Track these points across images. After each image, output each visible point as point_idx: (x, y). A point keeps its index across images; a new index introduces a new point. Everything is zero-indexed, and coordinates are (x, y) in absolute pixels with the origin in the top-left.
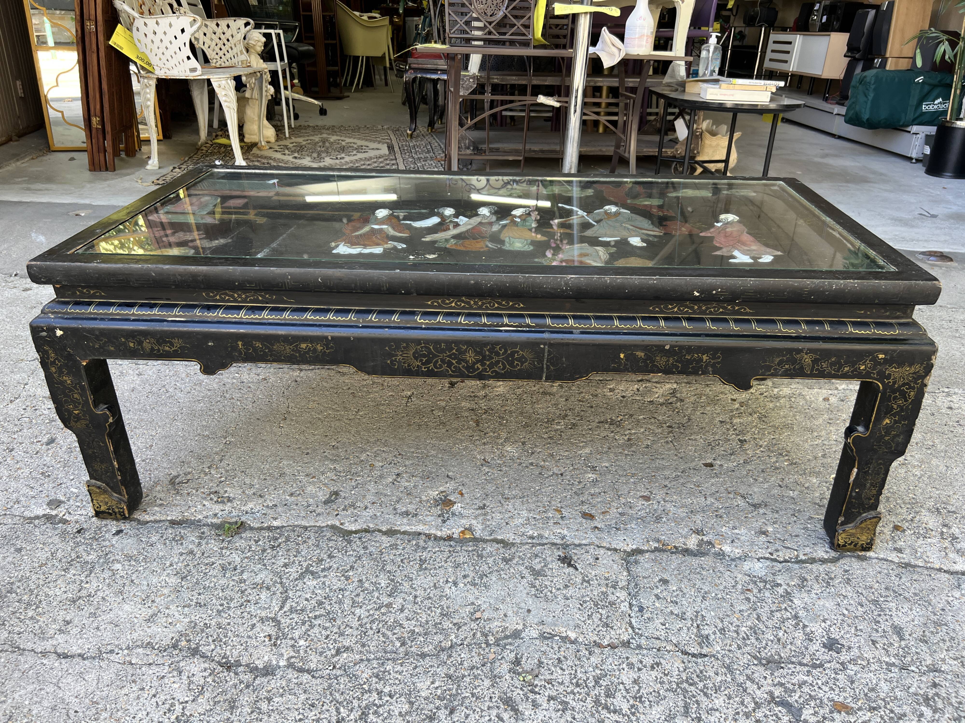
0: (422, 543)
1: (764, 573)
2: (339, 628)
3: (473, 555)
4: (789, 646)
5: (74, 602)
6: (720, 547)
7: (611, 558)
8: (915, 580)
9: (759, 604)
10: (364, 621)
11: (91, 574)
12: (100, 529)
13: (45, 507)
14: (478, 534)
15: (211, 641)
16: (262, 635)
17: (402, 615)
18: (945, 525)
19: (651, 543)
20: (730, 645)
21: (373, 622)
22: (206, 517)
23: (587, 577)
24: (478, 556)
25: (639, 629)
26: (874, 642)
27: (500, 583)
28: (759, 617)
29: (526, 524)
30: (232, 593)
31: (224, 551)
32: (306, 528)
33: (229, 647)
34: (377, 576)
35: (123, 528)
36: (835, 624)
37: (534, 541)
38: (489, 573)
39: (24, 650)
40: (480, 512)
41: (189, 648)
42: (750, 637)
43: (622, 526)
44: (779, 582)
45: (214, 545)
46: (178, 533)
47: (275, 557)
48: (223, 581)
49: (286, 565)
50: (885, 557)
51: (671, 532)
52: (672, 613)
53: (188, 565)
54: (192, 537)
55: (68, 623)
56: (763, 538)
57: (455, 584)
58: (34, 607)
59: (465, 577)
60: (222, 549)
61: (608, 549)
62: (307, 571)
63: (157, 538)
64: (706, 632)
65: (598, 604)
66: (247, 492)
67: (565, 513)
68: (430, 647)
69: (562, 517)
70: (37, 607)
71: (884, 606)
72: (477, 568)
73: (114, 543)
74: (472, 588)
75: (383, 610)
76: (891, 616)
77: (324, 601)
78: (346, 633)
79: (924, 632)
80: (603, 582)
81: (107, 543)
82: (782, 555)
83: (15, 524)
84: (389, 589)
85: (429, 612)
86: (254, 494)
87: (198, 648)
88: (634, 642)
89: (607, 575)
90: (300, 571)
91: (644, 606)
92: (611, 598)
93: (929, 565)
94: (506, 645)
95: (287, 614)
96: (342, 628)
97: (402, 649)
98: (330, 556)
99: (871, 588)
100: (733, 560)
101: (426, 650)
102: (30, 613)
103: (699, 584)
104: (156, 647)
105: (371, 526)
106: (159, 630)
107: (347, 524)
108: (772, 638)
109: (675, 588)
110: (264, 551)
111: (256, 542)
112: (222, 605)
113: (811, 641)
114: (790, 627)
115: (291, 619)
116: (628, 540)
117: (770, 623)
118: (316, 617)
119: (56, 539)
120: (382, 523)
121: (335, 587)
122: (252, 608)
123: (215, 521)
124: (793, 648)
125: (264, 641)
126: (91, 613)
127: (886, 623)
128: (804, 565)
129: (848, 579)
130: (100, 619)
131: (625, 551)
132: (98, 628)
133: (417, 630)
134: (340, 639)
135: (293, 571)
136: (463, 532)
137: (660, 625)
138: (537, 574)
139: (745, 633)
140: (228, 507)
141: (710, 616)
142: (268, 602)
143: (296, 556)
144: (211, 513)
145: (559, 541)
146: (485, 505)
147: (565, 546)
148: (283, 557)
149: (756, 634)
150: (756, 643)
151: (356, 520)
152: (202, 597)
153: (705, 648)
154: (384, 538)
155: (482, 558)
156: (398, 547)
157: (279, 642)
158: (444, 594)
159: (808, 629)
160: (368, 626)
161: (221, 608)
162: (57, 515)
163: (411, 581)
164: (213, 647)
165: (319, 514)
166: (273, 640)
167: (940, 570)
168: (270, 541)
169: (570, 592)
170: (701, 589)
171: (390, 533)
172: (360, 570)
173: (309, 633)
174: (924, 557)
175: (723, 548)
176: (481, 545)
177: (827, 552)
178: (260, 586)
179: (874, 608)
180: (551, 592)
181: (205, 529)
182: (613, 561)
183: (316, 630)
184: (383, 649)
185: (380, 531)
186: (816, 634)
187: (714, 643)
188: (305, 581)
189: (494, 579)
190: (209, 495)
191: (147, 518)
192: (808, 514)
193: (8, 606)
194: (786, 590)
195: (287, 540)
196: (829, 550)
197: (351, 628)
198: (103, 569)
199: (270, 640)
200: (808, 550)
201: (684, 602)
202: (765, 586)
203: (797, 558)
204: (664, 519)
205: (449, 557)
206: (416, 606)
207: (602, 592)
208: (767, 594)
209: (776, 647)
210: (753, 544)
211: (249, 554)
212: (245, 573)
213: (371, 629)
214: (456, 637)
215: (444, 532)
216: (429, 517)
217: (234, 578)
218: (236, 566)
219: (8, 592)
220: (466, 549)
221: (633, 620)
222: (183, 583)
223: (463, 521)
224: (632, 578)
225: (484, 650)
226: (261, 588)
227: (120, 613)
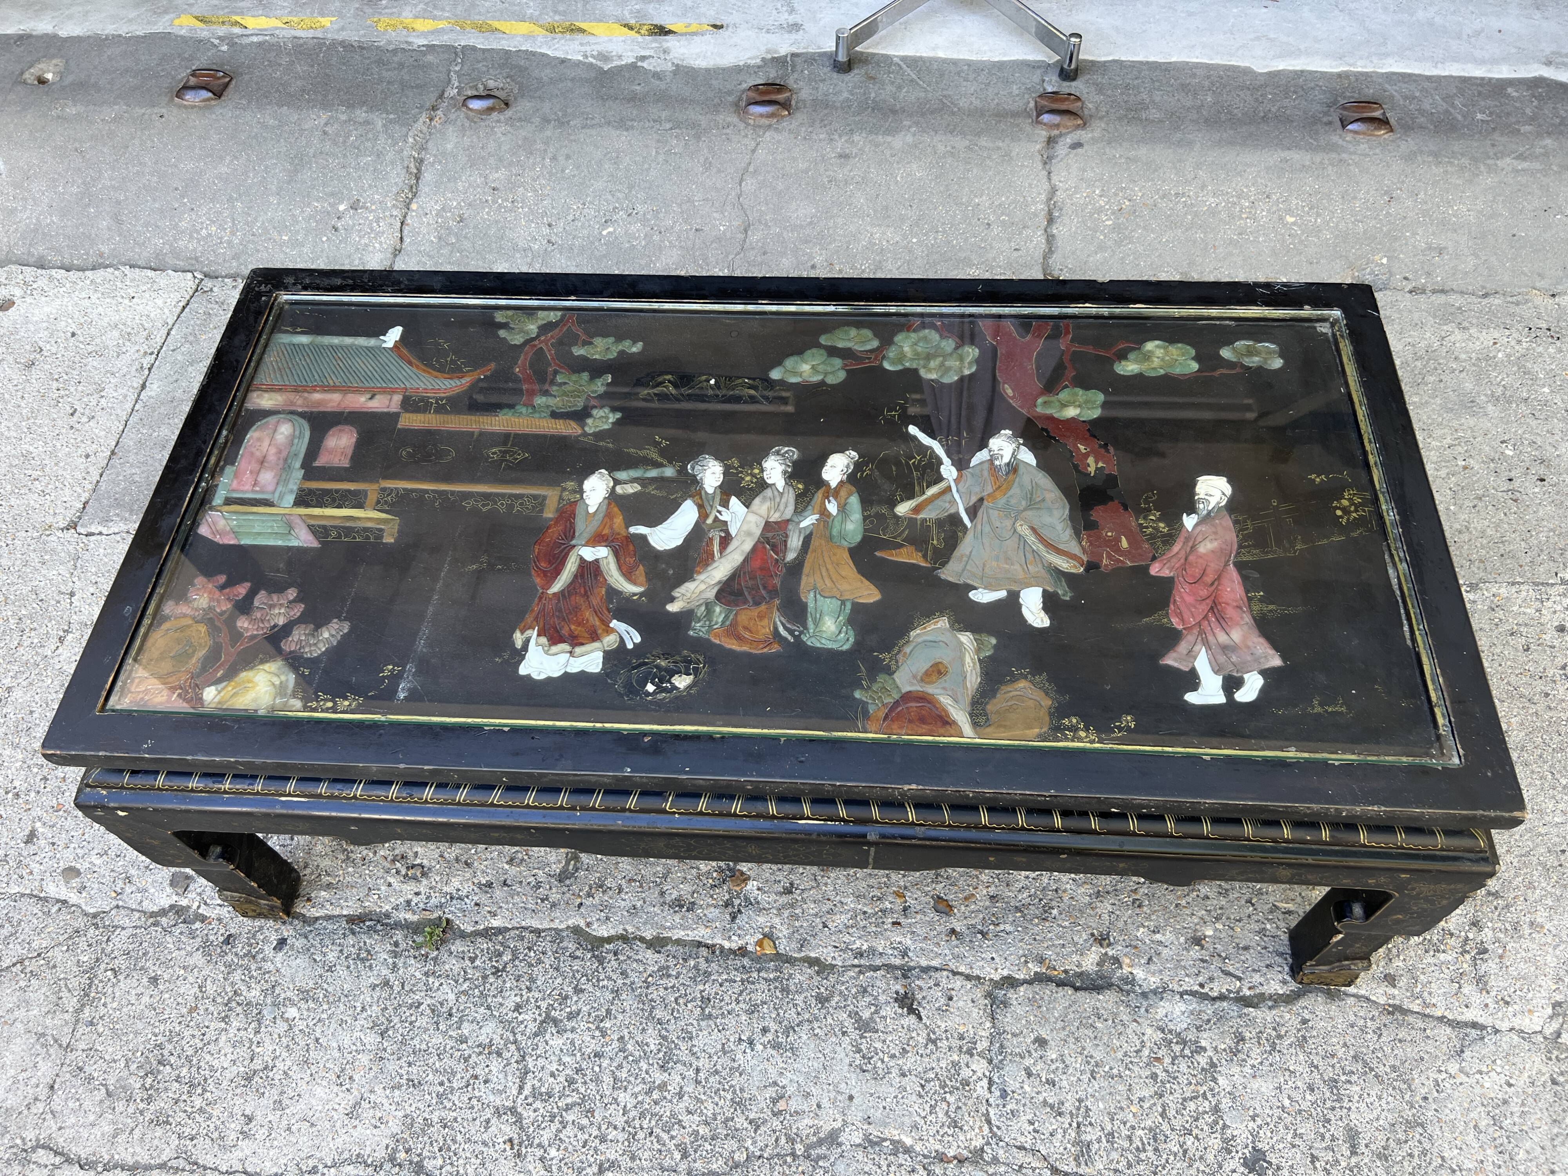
0: (703, 965)
1: (1185, 1026)
2: (599, 1128)
3: (776, 988)
4: (1197, 1164)
5: (249, 1079)
6: (1130, 970)
7: (971, 996)
8: (1400, 1041)
9: (1168, 1085)
10: (633, 1113)
11: (260, 1027)
12: (254, 935)
13: (169, 890)
14: (782, 947)
15: (436, 1149)
16: (501, 1140)
17: (681, 1105)
18: (1475, 924)
19: (1030, 965)
20: (1118, 1162)
21: (642, 1115)
22: (396, 908)
23: (934, 1033)
24: (783, 990)
25: (999, 1128)
26: (1314, 1159)
27: (813, 1046)
28: (1164, 1110)
29: (852, 927)
30: (452, 1063)
31: (431, 980)
32: (538, 932)
33: (461, 1161)
34: (643, 1029)
35: (286, 934)
36: (1268, 1124)
37: (862, 962)
38: (798, 1025)
39: (205, 1168)
40: (785, 899)
41: (411, 1163)
42: (1147, 1147)
43: (992, 927)
44: (1203, 1043)
45: (414, 969)
46: (362, 944)
47: (501, 992)
48: (437, 1040)
49: (518, 1008)
50: (1367, 994)
51: (1061, 942)
52: (1045, 1103)
53: (387, 1009)
54: (382, 951)
55: (250, 1119)
56: (1195, 952)
57: (751, 1043)
58: (199, 1091)
59: (765, 1030)
60: (426, 974)
61: (968, 977)
62: (549, 1019)
63: (336, 954)
64: (1088, 1138)
65: (946, 1085)
66: (446, 855)
67: (911, 902)
68: (720, 1162)
69: (905, 909)
70: (204, 1091)
71: (1343, 1092)
72: (781, 1012)
73: (279, 966)
74: (774, 1052)
75: (656, 1095)
76: (1349, 1109)
77: (575, 1076)
78: (609, 1137)
79: (1388, 1139)
80: (955, 1043)
81: (268, 966)
82: (1216, 988)
83: (136, 927)
84: (661, 1055)
85: (717, 1099)
86: (457, 860)
87: (421, 1161)
88: (989, 1151)
89: (962, 1029)
90: (539, 1019)
91: (1009, 1090)
92: (966, 1073)
93: (1427, 1011)
94: (820, 1157)
95: (530, 1100)
96: (604, 1127)
97: (683, 1166)
98: (578, 991)
99: (1333, 1056)
100: (1144, 995)
101: (715, 1166)
102: (198, 1102)
103: (1088, 1044)
104: (369, 1162)
105: (630, 929)
106: (368, 1132)
107: (595, 926)
108: (1175, 1149)
109: (1054, 1056)
110: (485, 977)
111: (472, 960)
112: (441, 1084)
113: (1229, 1152)
114: (1206, 1128)
115: (535, 1111)
116: (997, 959)
117: (1177, 1123)
118: (568, 1108)
119: (198, 959)
120: (645, 924)
121: (589, 1050)
122: (481, 1090)
123: (410, 917)
124: (1202, 1168)
125: (505, 1150)
126: (275, 1102)
127: (1339, 1123)
128: (1246, 1010)
129: (1304, 1037)
130: (287, 1111)
131: (991, 980)
132: (289, 1129)
133: (701, 1132)
134: (602, 1147)
135: (529, 1018)
136: (760, 943)
137: (1026, 1125)
138: (865, 1026)
139: (1141, 1140)
140: (423, 886)
141: (1097, 1108)
142: (503, 1081)
143: (529, 989)
144: (402, 900)
145: (898, 962)
146: (792, 884)
147: (906, 972)
148: (513, 993)
149: (1155, 1141)
150: (1154, 1157)
151: (608, 918)
152: (414, 1069)
153: (1083, 1166)
154: (649, 954)
155: (788, 994)
156: (671, 972)
157: (524, 1151)
158: (736, 1065)
159: (1229, 1132)
160: (637, 1123)
161: (441, 1090)
162: (189, 907)
163: (691, 1038)
164: (440, 1162)
165: (554, 905)
166: (516, 1148)
167: (1441, 1019)
168: (490, 959)
169: (909, 1062)
170: (1091, 1057)
171: (657, 944)
172: (620, 1017)
173: (562, 1136)
174: (1426, 994)
175: (1134, 972)
176: (787, 969)
177: (1284, 982)
178: (488, 1049)
179: (1328, 1094)
180: (883, 1062)
181: (399, 936)
182: (973, 1002)
183: (569, 1131)
184: (659, 1164)
185: (642, 939)
186: (1238, 1141)
187: (1097, 1157)
188: (547, 1038)
189: (805, 1037)
190: (393, 861)
191: (315, 912)
192: (1272, 899)
193: (166, 1089)
194: (1211, 1059)
195: (515, 957)
196: (1288, 978)
197: (615, 1128)
198: (275, 1018)
199: (512, 1149)
200: (1257, 978)
201: (1064, 1083)
202: (1182, 1050)
203: (1238, 992)
204: (1055, 912)
205: (742, 992)
206: (699, 1088)
207: (952, 1062)
208: (1183, 1067)
209: (1178, 1165)
210: (1179, 965)
211: (465, 986)
212: (465, 1024)
213: (642, 1128)
214: (754, 1143)
215: (734, 943)
216: (712, 909)
217: (451, 1033)
218: (451, 1008)
219: (159, 1063)
220: (765, 976)
221: (992, 1112)
222: (386, 1044)
223: (761, 920)
224: (997, 1034)
225: (790, 1166)
226: (489, 1053)
227: (314, 1102)
